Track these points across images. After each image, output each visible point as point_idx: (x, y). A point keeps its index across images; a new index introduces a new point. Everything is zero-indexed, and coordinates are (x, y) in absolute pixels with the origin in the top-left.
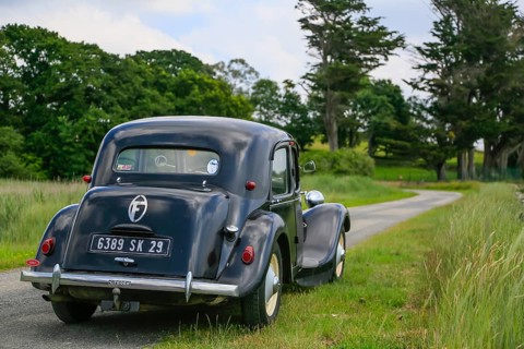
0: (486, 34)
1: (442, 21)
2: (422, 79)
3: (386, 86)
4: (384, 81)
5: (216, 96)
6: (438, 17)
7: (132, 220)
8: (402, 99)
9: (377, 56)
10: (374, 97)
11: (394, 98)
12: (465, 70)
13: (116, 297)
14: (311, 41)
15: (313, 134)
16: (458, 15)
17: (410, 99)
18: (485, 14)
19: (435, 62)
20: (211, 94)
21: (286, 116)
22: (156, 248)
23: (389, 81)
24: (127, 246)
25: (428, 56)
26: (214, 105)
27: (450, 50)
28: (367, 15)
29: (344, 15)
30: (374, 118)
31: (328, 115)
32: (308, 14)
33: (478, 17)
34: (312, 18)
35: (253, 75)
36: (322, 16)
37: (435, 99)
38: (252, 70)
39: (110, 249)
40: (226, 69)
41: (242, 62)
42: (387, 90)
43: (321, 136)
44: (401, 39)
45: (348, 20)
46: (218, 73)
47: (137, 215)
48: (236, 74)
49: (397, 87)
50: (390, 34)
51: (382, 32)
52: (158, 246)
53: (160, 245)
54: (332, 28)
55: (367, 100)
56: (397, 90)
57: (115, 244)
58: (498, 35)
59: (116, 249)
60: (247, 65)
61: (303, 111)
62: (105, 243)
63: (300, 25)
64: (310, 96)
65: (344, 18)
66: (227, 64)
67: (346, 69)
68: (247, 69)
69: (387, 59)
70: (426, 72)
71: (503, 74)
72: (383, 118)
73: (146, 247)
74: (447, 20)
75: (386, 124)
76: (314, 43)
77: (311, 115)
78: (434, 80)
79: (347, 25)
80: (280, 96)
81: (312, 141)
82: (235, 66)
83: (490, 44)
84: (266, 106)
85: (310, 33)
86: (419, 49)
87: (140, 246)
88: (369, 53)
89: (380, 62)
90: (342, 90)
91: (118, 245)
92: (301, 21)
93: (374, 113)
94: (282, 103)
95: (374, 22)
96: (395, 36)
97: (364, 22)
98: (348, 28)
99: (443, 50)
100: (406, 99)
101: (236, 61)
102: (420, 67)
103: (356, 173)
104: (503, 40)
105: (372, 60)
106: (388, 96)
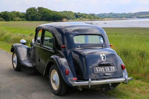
7: (103, 61)
22: (113, 69)
24: (105, 69)
39: (100, 71)
59: (102, 71)
62: (98, 69)
87: (108, 69)
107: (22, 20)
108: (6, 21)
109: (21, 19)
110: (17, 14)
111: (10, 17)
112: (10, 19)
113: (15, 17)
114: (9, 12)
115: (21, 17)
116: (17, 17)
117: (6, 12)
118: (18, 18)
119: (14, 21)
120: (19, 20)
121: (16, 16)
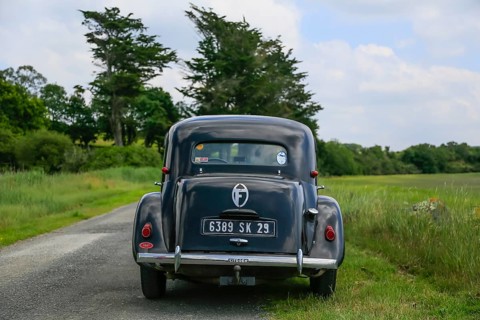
0: (239, 53)
1: (205, 42)
2: (191, 88)
3: (158, 93)
4: (156, 89)
5: (14, 98)
6: (202, 37)
7: (237, 205)
8: (171, 104)
9: (154, 68)
10: (148, 101)
11: (165, 103)
12: (224, 81)
13: (238, 273)
14: (97, 53)
15: (97, 132)
16: (217, 36)
17: (178, 104)
18: (238, 38)
19: (200, 74)
20: (10, 96)
21: (73, 117)
23: (161, 89)
24: (236, 228)
25: (195, 69)
26: (12, 106)
27: (212, 65)
28: (145, 33)
29: (125, 32)
30: (149, 120)
31: (113, 116)
32: (94, 30)
33: (232, 39)
34: (98, 33)
35: (41, 80)
36: (106, 32)
37: (200, 105)
38: (39, 76)
39: (221, 231)
40: (15, 75)
41: (30, 68)
42: (159, 96)
43: (103, 135)
44: (173, 54)
45: (128, 36)
46: (8, 78)
47: (241, 201)
48: (24, 79)
49: (168, 94)
50: (165, 49)
51: (158, 47)
52: (264, 228)
53: (267, 226)
54: (115, 43)
55: (143, 104)
56: (167, 96)
57: (226, 227)
58: (248, 55)
59: (227, 232)
60: (35, 72)
61: (88, 112)
62: (216, 226)
63: (86, 38)
64: (94, 100)
65: (125, 35)
66: (16, 70)
67: (129, 78)
68: (35, 75)
69: (161, 71)
70: (194, 82)
71: (253, 86)
72: (157, 119)
73: (254, 228)
74: (209, 41)
75: (160, 124)
76: (98, 54)
77: (95, 116)
78: (201, 88)
79: (128, 41)
80: (67, 99)
81: (96, 138)
82: (24, 72)
83: (242, 61)
84: (54, 108)
85: (95, 46)
86: (188, 63)
87: (248, 228)
88: (146, 65)
89: (156, 73)
90: (125, 95)
91: (228, 228)
92: (88, 35)
93: (149, 115)
94: (68, 105)
95: (151, 39)
96: (169, 52)
97: (142, 38)
98: (129, 43)
99: (207, 65)
100: (174, 103)
101: (24, 68)
102: (189, 78)
103: (147, 165)
104: (252, 59)
105: (149, 71)
106: (161, 101)
107: (472, 171)
108: (424, 172)
109: (469, 166)
110: (457, 152)
111: (436, 162)
112: (435, 167)
113: (450, 161)
114: (433, 147)
115: (469, 160)
116: (457, 159)
117: (424, 147)
118: (462, 164)
119: (448, 172)
120: (465, 171)
121: (454, 158)
